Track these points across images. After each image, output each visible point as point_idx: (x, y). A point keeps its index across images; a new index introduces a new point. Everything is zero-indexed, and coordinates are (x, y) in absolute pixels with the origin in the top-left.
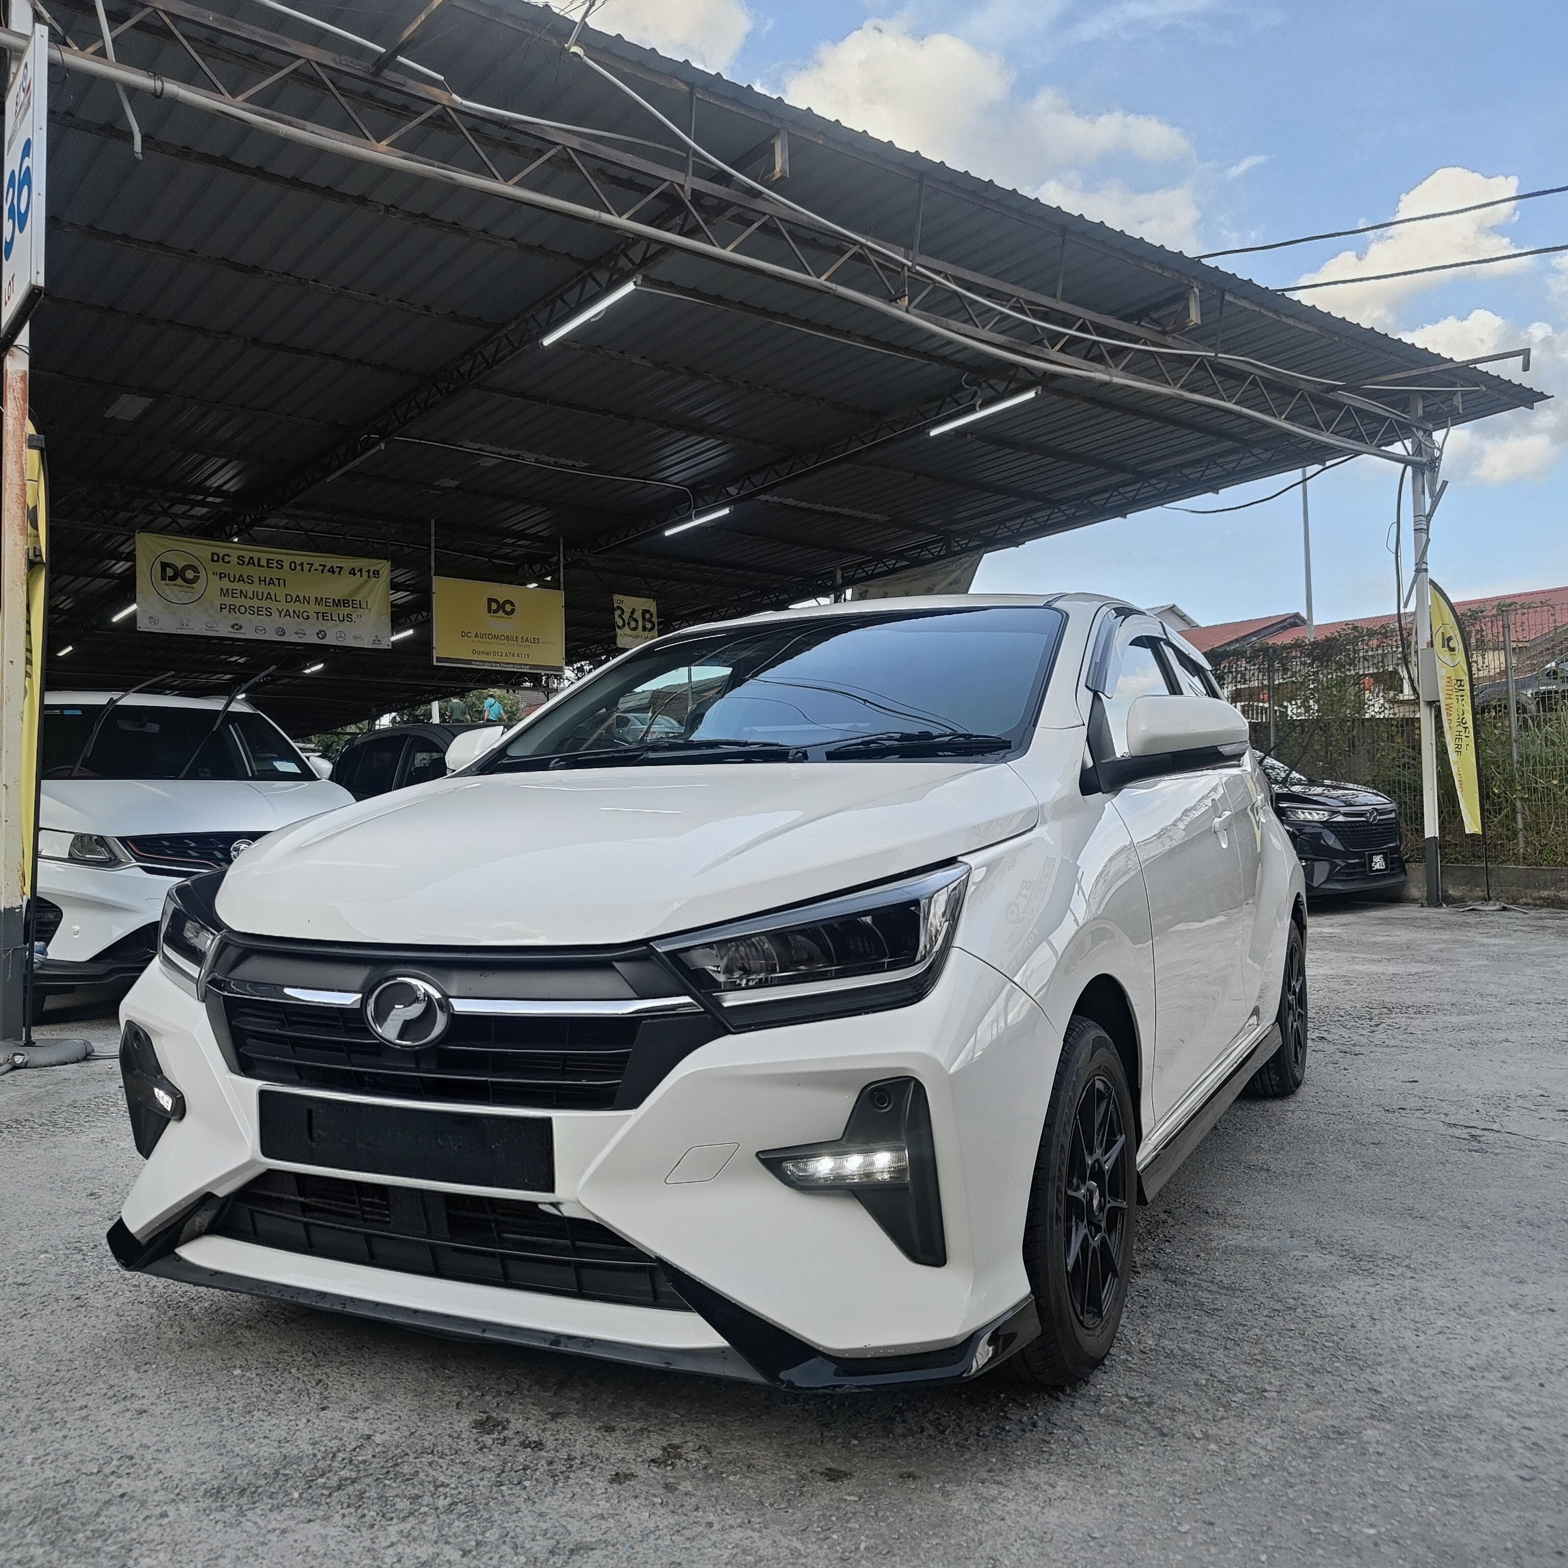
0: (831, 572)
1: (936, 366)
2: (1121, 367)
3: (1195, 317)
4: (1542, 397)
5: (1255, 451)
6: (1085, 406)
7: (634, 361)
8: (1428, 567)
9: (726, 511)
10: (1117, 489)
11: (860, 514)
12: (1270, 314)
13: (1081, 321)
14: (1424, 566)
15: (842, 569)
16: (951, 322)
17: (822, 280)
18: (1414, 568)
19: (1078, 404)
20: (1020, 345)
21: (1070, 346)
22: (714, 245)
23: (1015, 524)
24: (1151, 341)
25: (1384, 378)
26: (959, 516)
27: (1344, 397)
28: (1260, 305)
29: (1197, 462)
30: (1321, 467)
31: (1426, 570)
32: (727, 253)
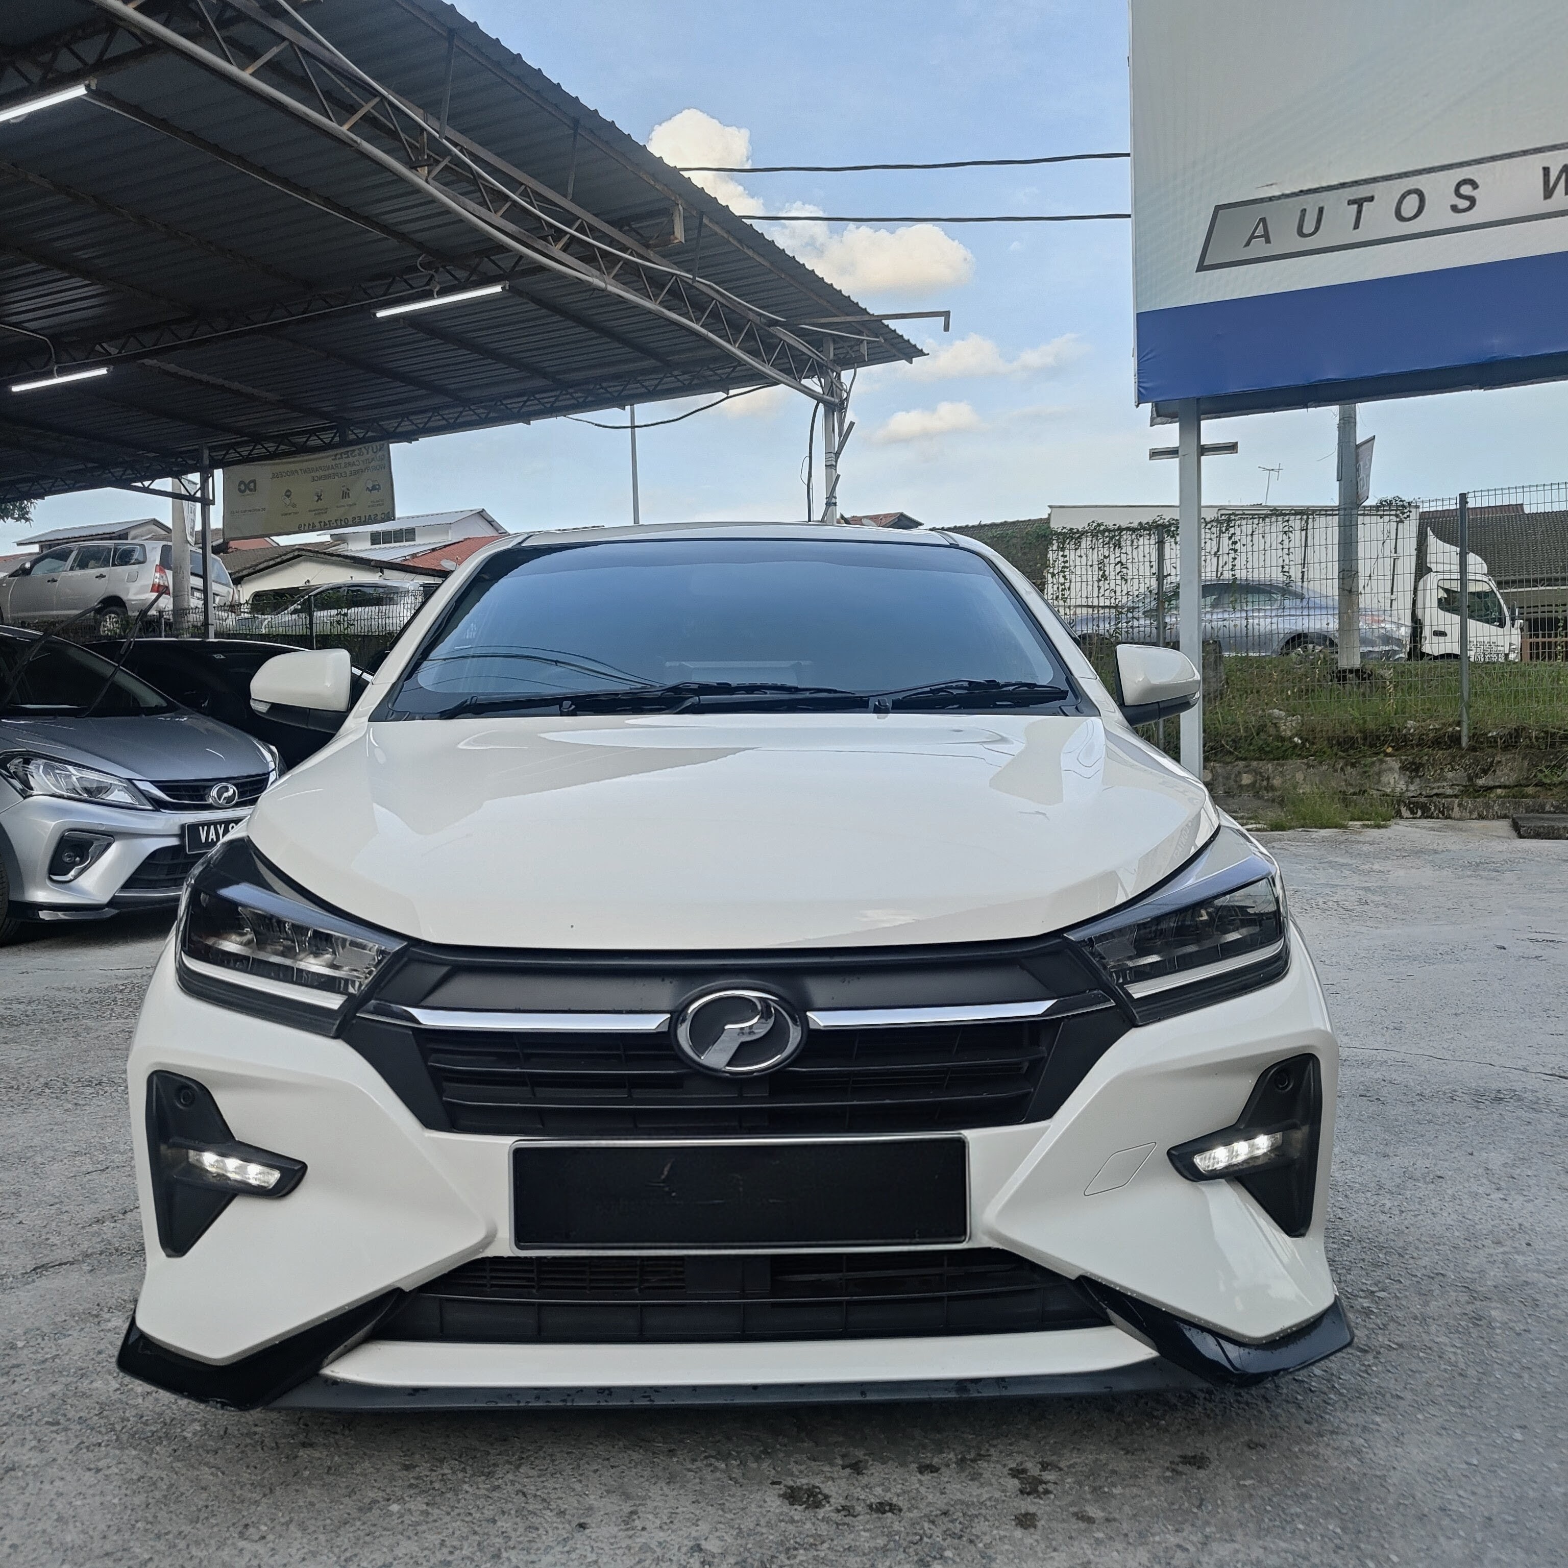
0: (196, 450)
1: (393, 242)
2: (613, 274)
3: (679, 235)
4: (921, 353)
5: (675, 373)
6: (532, 306)
7: (31, 178)
8: (837, 501)
9: (103, 371)
10: (533, 394)
11: (250, 390)
12: (735, 243)
13: (580, 221)
14: (833, 500)
15: (210, 448)
16: (467, 201)
17: (345, 128)
18: (825, 501)
19: (527, 303)
20: (528, 237)
21: (572, 246)
22: (231, 63)
23: (419, 420)
24: (636, 253)
25: (823, 320)
26: (356, 404)
27: (780, 331)
28: (728, 232)
29: (617, 377)
30: (725, 396)
31: (835, 504)
32: (246, 76)
